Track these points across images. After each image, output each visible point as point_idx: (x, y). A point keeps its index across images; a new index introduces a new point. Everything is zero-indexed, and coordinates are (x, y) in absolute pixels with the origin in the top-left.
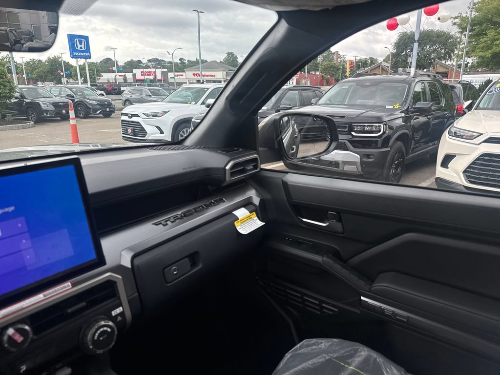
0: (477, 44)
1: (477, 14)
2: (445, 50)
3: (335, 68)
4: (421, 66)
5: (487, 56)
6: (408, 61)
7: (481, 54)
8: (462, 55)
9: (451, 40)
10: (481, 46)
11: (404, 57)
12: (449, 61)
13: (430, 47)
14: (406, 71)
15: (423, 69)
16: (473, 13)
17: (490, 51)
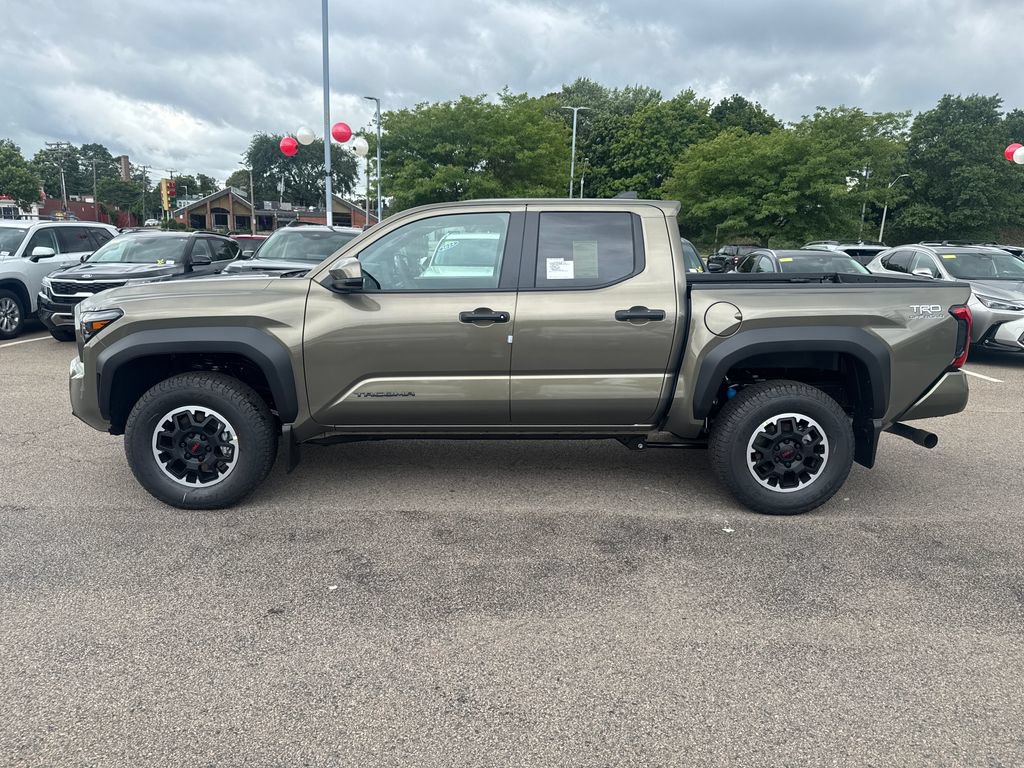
0: (394, 178)
1: (386, 132)
2: (338, 176)
3: (126, 191)
4: (303, 199)
5: (411, 198)
6: (278, 188)
7: (401, 194)
8: (376, 192)
9: (346, 159)
10: (399, 181)
11: (269, 181)
12: (347, 194)
13: (313, 168)
14: (277, 208)
15: (308, 206)
16: (382, 131)
17: (412, 192)
